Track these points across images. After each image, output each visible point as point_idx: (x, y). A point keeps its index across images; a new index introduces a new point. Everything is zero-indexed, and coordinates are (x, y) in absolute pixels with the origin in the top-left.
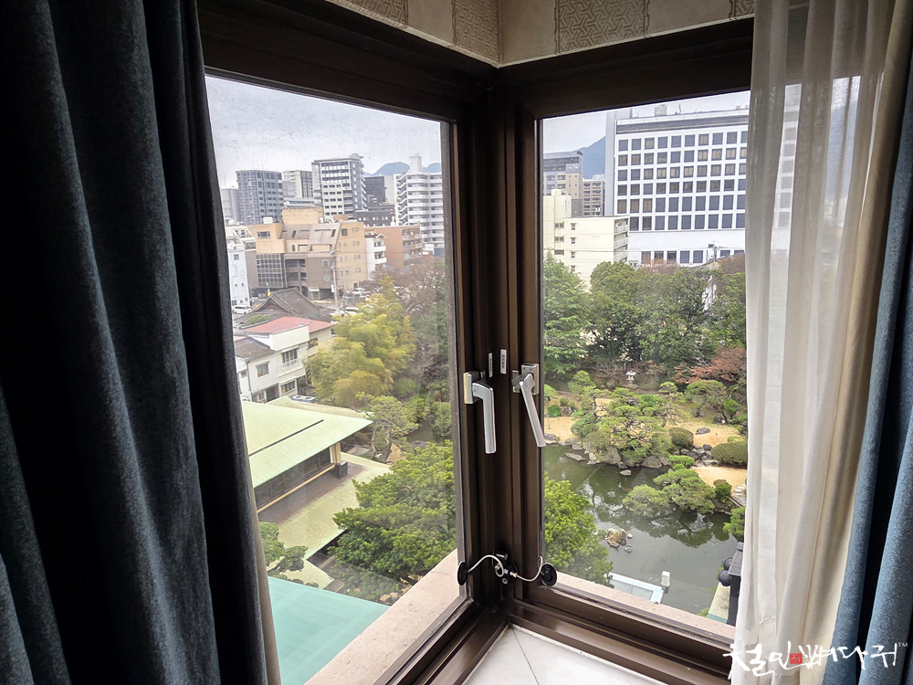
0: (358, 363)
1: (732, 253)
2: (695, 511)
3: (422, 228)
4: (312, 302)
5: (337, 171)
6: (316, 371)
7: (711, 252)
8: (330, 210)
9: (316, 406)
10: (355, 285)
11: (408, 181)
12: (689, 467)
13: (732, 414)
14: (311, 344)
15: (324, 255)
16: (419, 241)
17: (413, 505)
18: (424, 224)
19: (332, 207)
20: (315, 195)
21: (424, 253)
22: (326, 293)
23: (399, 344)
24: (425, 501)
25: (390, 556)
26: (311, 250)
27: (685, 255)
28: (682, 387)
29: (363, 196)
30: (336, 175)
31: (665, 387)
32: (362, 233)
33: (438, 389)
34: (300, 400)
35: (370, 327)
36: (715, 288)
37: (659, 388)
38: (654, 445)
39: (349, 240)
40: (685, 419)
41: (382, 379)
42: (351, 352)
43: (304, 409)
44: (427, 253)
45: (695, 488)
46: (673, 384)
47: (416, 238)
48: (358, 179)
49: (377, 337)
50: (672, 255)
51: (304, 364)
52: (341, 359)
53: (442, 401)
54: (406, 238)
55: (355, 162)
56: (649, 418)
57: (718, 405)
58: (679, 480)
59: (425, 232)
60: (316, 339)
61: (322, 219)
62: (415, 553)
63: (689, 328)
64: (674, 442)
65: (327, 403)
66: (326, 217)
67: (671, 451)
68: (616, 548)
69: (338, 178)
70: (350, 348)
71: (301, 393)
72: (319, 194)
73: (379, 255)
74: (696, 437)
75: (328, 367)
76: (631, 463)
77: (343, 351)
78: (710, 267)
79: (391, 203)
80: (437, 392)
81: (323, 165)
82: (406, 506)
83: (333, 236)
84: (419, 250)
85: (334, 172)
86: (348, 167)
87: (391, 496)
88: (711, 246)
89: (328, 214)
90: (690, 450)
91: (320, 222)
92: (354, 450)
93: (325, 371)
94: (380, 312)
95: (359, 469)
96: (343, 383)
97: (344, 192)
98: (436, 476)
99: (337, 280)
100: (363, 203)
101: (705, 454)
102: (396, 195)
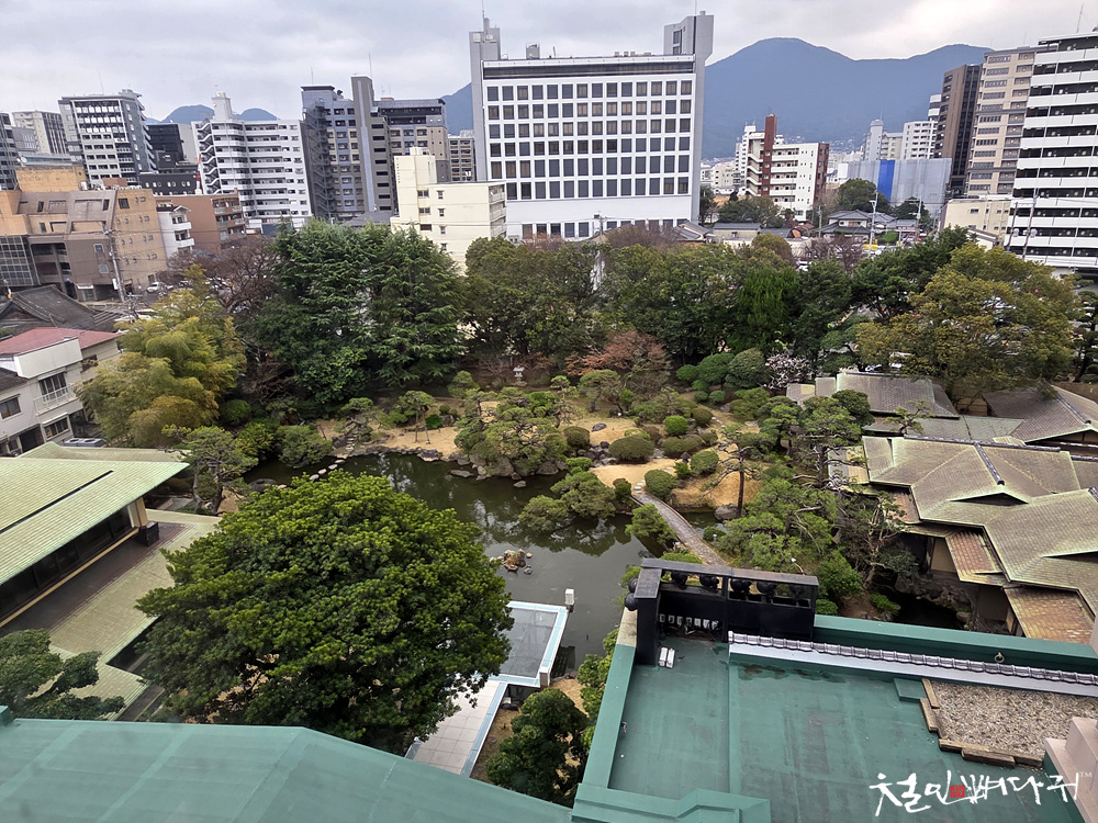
0: (162, 387)
1: (619, 225)
2: (596, 516)
3: (242, 198)
4: (84, 304)
5: (103, 115)
6: (99, 403)
7: (597, 223)
8: (99, 172)
9: (103, 451)
10: (151, 278)
11: (215, 132)
12: (587, 469)
13: (628, 405)
14: (87, 364)
15: (95, 237)
16: (239, 215)
17: (252, 570)
18: (246, 192)
19: (101, 167)
20: (71, 148)
21: (248, 232)
22: (106, 291)
23: (221, 356)
24: (268, 562)
25: (225, 641)
26: (73, 229)
27: (570, 227)
28: (574, 381)
29: (148, 152)
30: (100, 120)
31: (556, 382)
32: (151, 205)
33: (282, 409)
34: (77, 445)
35: (177, 336)
36: (603, 265)
37: (551, 383)
38: (548, 449)
39: (133, 214)
40: (580, 416)
41: (202, 404)
42: (152, 373)
43: (85, 458)
44: (253, 232)
45: (594, 492)
46: (564, 378)
47: (235, 211)
48: (138, 128)
49: (187, 349)
50: (555, 228)
51: (78, 394)
52: (136, 382)
53: (291, 424)
54: (220, 211)
55: (129, 102)
56: (540, 419)
57: (613, 397)
58: (578, 485)
59: (248, 203)
60: (95, 358)
61: (84, 184)
62: (261, 632)
63: (579, 312)
64: (569, 443)
65: (121, 445)
66: (93, 182)
67: (567, 454)
68: (515, 571)
69: (105, 125)
70: (147, 367)
71: (78, 435)
72: (77, 148)
73: (182, 235)
74: (593, 434)
75: (117, 395)
76: (525, 471)
77: (139, 371)
78: (597, 241)
79: (192, 162)
80: (282, 414)
81: (77, 104)
82: (243, 573)
83: (106, 208)
84: (241, 227)
85: (97, 115)
86: (118, 109)
87: (219, 563)
88: (596, 217)
89: (96, 177)
90: (587, 450)
91: (81, 189)
92: (170, 503)
93: (113, 401)
94: (187, 315)
95: (176, 529)
96: (143, 417)
97: (118, 145)
98: (280, 528)
99: (119, 271)
100: (150, 161)
101: (603, 452)
102: (199, 152)
